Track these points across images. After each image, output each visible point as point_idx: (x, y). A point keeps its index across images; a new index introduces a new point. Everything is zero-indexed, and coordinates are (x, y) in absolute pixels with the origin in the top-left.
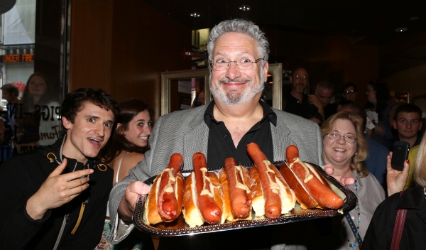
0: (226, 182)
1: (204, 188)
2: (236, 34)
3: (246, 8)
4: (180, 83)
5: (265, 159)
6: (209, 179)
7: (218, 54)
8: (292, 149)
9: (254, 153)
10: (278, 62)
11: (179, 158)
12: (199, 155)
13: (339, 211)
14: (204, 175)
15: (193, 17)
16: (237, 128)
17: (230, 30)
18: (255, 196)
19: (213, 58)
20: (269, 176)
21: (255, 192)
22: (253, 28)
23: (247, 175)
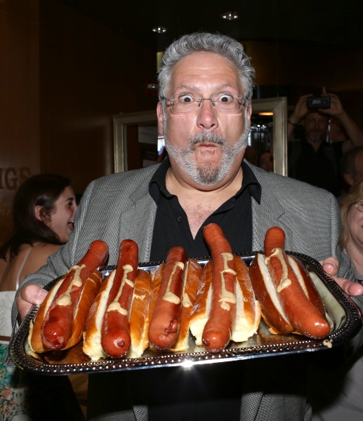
0: (158, 288)
1: (117, 299)
2: (210, 55)
3: (233, 16)
4: (140, 130)
5: (226, 251)
6: (130, 283)
7: (182, 86)
8: (275, 234)
9: (212, 240)
10: (281, 95)
11: (101, 247)
12: (128, 244)
13: (325, 343)
14: (125, 276)
15: (156, 33)
16: (199, 207)
17: (200, 48)
18: (196, 313)
19: (172, 93)
20: (223, 280)
21: (196, 307)
22: (235, 48)
23: (195, 277)
